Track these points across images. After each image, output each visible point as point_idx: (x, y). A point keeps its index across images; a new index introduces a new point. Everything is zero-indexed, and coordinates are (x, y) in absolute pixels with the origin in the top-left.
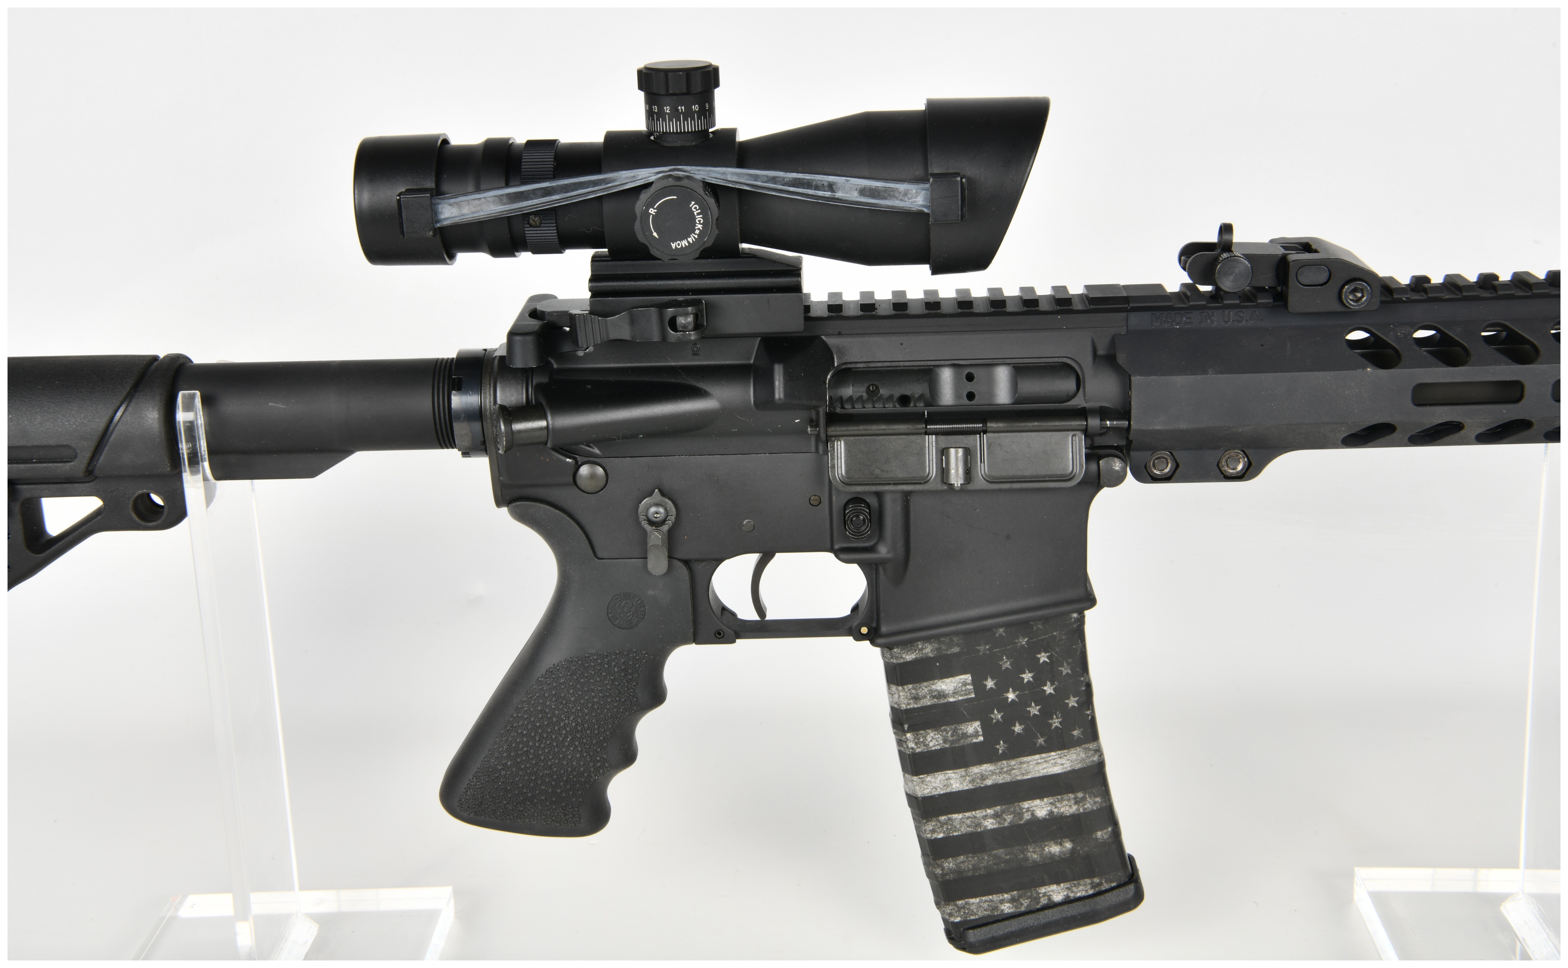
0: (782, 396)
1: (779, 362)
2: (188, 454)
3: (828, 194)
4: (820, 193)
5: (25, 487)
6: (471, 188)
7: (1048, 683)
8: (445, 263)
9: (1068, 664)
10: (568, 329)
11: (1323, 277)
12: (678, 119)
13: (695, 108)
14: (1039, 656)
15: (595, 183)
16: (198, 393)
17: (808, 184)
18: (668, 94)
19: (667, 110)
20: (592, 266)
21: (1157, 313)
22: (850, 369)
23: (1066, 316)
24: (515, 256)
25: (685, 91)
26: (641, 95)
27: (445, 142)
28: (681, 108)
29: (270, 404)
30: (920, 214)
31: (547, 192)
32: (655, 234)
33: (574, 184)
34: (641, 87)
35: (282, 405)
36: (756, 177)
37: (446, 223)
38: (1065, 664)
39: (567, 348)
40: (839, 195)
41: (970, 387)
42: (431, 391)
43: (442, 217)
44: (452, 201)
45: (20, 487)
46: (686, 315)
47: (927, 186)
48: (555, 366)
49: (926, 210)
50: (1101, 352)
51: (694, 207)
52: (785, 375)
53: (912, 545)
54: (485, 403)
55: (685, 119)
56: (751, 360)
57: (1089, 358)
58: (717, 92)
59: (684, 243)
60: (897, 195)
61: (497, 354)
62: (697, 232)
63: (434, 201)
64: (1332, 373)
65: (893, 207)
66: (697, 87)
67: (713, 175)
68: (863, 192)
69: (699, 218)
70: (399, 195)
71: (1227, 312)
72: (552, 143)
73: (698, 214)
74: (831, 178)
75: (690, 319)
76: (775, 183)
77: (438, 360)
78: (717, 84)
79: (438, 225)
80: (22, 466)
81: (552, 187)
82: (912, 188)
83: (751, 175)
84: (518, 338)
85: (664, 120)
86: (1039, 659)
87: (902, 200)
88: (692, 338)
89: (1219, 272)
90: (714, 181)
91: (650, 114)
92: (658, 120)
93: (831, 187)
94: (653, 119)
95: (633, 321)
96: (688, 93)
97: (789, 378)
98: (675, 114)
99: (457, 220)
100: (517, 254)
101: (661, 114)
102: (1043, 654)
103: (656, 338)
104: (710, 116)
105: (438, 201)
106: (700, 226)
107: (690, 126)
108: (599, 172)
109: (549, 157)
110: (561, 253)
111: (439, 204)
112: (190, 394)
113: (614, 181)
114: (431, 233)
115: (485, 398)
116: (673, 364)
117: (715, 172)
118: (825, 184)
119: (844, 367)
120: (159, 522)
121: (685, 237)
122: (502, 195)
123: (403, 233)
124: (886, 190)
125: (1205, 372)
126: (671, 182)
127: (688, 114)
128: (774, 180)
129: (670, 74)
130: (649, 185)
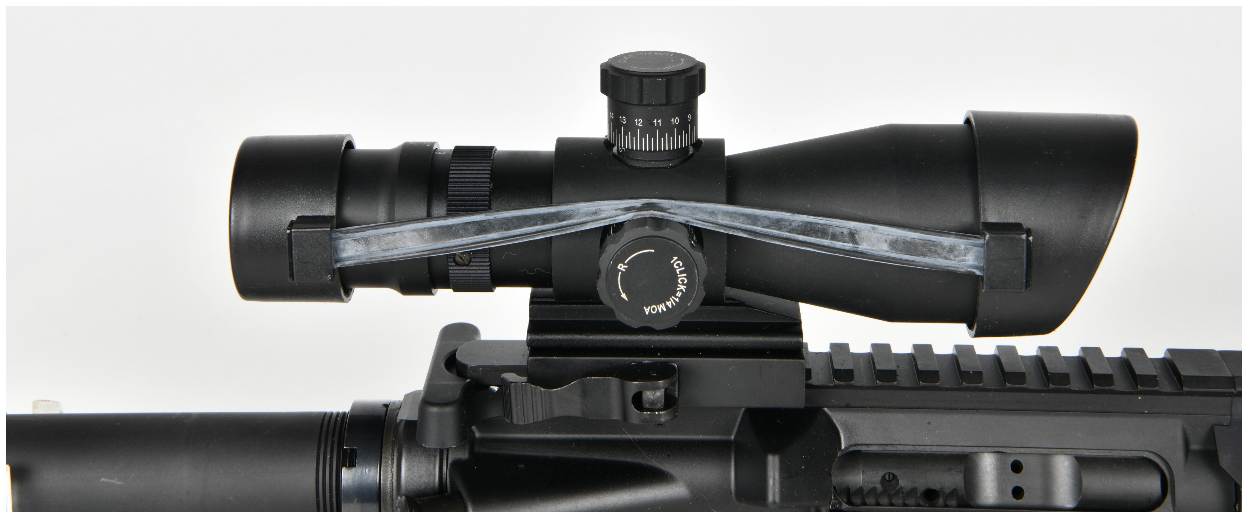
1: (774, 452)
3: (848, 246)
4: (838, 244)
6: (382, 214)
8: (341, 300)
10: (496, 388)
12: (653, 135)
13: (675, 121)
15: (545, 219)
17: (822, 232)
18: (641, 104)
19: (639, 122)
20: (531, 311)
22: (859, 451)
23: (1148, 397)
24: (431, 293)
25: (664, 101)
26: (604, 100)
27: (350, 145)
28: (657, 122)
29: (102, 480)
30: (969, 277)
31: (482, 228)
32: (624, 296)
33: (518, 218)
34: (604, 90)
35: (118, 481)
36: (755, 220)
37: (347, 263)
39: (494, 412)
40: (863, 247)
41: (1017, 480)
42: (315, 464)
43: (344, 255)
44: (358, 235)
46: (656, 389)
47: (981, 241)
48: (477, 435)
49: (978, 273)
50: (1194, 447)
51: (677, 263)
52: (781, 470)
54: (386, 480)
55: (662, 135)
56: (731, 434)
57: (1180, 455)
58: (701, 98)
59: (661, 308)
60: (939, 250)
61: (404, 415)
62: (679, 294)
63: (334, 235)
65: (934, 266)
66: (678, 96)
67: (700, 216)
68: (894, 244)
69: (682, 278)
70: (292, 225)
72: (486, 152)
73: (681, 272)
74: (853, 225)
75: (659, 394)
76: (780, 229)
77: (325, 414)
78: (702, 90)
79: (339, 265)
81: (489, 222)
82: (961, 243)
83: (748, 216)
84: (434, 410)
85: (634, 134)
87: (946, 258)
88: (663, 420)
90: (700, 225)
91: (614, 124)
92: (626, 133)
93: (852, 236)
94: (619, 132)
95: (585, 393)
96: (668, 103)
97: (786, 472)
98: (649, 129)
99: (363, 260)
100: (433, 291)
101: (630, 128)
103: (616, 416)
104: (692, 129)
105: (339, 235)
106: (683, 287)
107: (667, 143)
108: (550, 203)
109: (483, 174)
110: (492, 291)
111: (340, 239)
113: (569, 217)
114: (329, 277)
115: (386, 471)
116: (630, 437)
117: (701, 210)
118: (846, 232)
119: (852, 449)
121: (663, 300)
122: (424, 229)
123: (292, 275)
124: (925, 243)
126: (648, 230)
127: (666, 129)
128: (777, 223)
129: (646, 81)
130: (618, 227)
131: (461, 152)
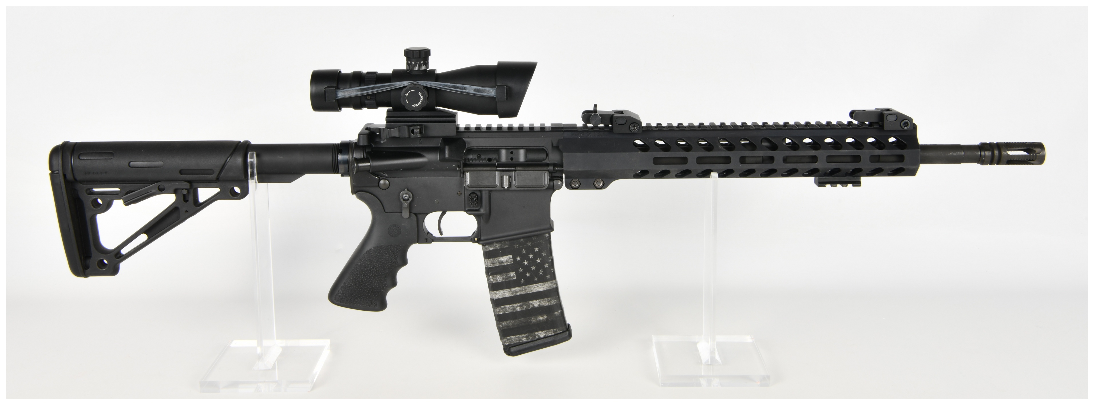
0: (448, 156)
1: (447, 145)
2: (250, 173)
3: (464, 91)
4: (461, 90)
5: (195, 184)
6: (348, 87)
7: (538, 259)
8: (339, 111)
9: (545, 252)
10: (378, 134)
11: (624, 122)
12: (416, 66)
13: (422, 62)
14: (535, 249)
15: (389, 86)
16: (255, 152)
17: (457, 87)
18: (413, 58)
19: (413, 63)
20: (387, 113)
21: (573, 133)
22: (472, 149)
23: (543, 133)
24: (361, 109)
25: (419, 57)
26: (405, 58)
27: (340, 72)
28: (418, 62)
29: (279, 158)
30: (492, 98)
31: (373, 88)
32: (407, 102)
33: (382, 86)
34: (405, 56)
35: (282, 158)
36: (441, 85)
37: (339, 98)
38: (544, 252)
39: (377, 140)
40: (467, 91)
41: (512, 156)
42: (331, 154)
43: (339, 96)
44: (342, 90)
45: (193, 184)
46: (417, 129)
47: (495, 89)
48: (373, 146)
49: (495, 97)
50: (554, 145)
51: (420, 94)
52: (449, 149)
53: (492, 209)
54: (350, 157)
55: (419, 66)
56: (438, 145)
57: (551, 147)
58: (430, 57)
59: (417, 105)
60: (486, 91)
61: (354, 142)
62: (421, 102)
63: (336, 91)
64: (628, 153)
65: (485, 95)
66: (423, 56)
67: (427, 84)
68: (475, 90)
69: (422, 97)
70: (325, 88)
71: (595, 133)
72: (375, 73)
73: (421, 96)
74: (465, 86)
75: (418, 130)
76: (447, 87)
77: (334, 144)
78: (430, 55)
79: (337, 98)
80: (196, 176)
81: (375, 87)
82: (491, 89)
83: (439, 84)
84: (361, 136)
85: (412, 66)
86: (535, 250)
87: (487, 93)
88: (419, 136)
89: (591, 119)
90: (427, 86)
91: (408, 64)
92: (410, 66)
93: (465, 88)
94: (408, 66)
95: (399, 131)
96: (420, 58)
97: (450, 151)
98: (416, 64)
99: (343, 97)
100: (362, 109)
101: (411, 64)
102: (536, 248)
103: (407, 136)
104: (427, 65)
105: (337, 90)
106: (422, 100)
107: (420, 68)
108: (390, 82)
109: (374, 77)
110: (377, 108)
111: (338, 91)
112: (252, 153)
113: (395, 85)
114: (335, 101)
115: (350, 156)
116: (413, 146)
117: (428, 83)
118: (463, 87)
119: (469, 148)
120: (238, 197)
121: (417, 103)
122: (358, 89)
123: (325, 100)
124: (482, 90)
125: (587, 152)
126: (413, 85)
127: (420, 64)
128: (446, 86)
129: (414, 52)
130: (406, 87)
131: (368, 73)
